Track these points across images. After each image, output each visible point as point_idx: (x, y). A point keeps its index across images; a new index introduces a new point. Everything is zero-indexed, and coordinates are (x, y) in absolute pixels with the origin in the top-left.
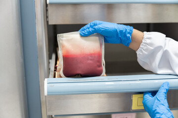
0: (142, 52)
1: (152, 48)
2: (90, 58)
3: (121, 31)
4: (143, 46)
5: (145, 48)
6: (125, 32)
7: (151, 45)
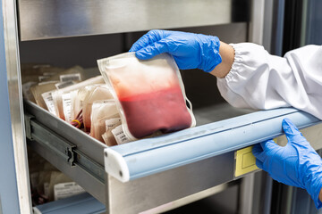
0: (236, 77)
1: (254, 69)
2: (170, 96)
3: (205, 45)
4: (238, 68)
5: (241, 70)
6: (211, 46)
7: (251, 63)
